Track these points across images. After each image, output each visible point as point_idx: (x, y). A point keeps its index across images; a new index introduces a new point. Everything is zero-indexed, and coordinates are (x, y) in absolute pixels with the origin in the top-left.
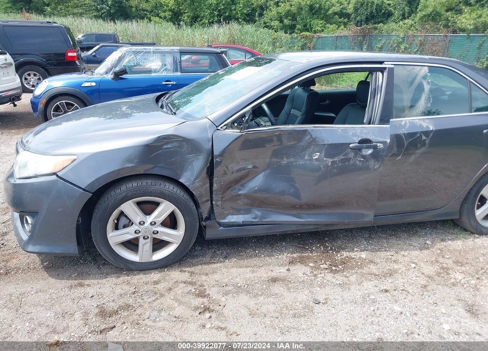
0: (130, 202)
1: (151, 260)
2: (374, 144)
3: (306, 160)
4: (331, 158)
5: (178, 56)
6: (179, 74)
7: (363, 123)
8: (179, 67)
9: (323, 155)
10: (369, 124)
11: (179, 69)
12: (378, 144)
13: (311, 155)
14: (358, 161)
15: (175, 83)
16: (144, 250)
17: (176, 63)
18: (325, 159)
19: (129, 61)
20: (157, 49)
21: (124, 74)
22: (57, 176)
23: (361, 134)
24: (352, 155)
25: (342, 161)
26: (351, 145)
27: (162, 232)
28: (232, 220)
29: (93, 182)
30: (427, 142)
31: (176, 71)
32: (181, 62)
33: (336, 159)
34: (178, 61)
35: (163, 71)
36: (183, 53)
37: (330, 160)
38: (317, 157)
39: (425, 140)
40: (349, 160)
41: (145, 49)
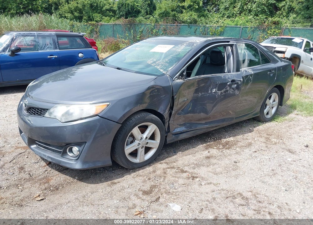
0: (137, 127)
1: (144, 160)
2: (237, 82)
3: (209, 93)
4: (220, 91)
5: (56, 38)
6: (58, 50)
7: (224, 73)
8: (57, 46)
9: (217, 89)
10: (229, 73)
11: (58, 47)
12: (239, 82)
13: (211, 91)
14: (231, 91)
15: (57, 57)
16: (141, 155)
17: (55, 43)
18: (218, 92)
19: (20, 42)
20: (39, 34)
21: (19, 51)
22: (99, 116)
23: (231, 77)
24: (228, 88)
25: (225, 92)
26: (228, 84)
27: (150, 142)
28: (178, 131)
29: (121, 117)
30: (252, 79)
31: (56, 48)
32: (58, 42)
33: (222, 91)
34: (56, 42)
35: (47, 48)
36: (58, 36)
37: (220, 92)
38: (214, 91)
39: (251, 79)
40: (227, 91)
41: (31, 33)
